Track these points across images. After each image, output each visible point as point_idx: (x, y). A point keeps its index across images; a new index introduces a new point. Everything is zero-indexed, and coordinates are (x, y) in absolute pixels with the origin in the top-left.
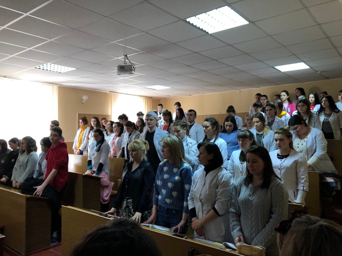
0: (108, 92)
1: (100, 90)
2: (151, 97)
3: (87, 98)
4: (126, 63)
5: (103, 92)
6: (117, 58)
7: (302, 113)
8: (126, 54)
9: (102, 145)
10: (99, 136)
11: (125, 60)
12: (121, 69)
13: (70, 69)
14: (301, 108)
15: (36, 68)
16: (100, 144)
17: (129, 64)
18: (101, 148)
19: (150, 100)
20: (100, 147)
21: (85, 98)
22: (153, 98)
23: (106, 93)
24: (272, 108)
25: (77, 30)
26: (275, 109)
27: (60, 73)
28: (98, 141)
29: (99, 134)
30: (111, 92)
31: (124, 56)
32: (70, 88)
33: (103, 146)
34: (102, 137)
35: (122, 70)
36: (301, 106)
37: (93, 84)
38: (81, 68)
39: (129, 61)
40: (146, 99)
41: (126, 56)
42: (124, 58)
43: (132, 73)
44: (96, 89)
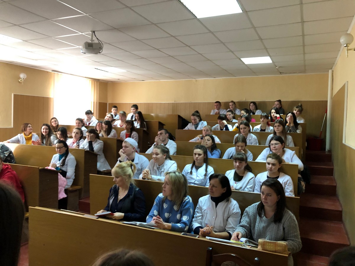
0: (51, 71)
1: (43, 68)
2: (99, 80)
3: (26, 77)
4: (94, 41)
5: (45, 70)
6: (83, 34)
7: (278, 133)
8: (94, 30)
9: (67, 159)
10: (64, 147)
11: (92, 37)
14: (277, 129)
16: (63, 158)
17: (96, 41)
18: (66, 163)
19: (97, 83)
20: (64, 161)
21: (22, 76)
22: (100, 81)
23: (48, 72)
24: (245, 127)
26: (249, 127)
28: (61, 154)
29: (63, 146)
30: (54, 71)
31: (92, 31)
34: (66, 149)
35: (89, 48)
36: (277, 126)
37: (35, 60)
38: (29, 40)
39: (97, 38)
40: (93, 82)
41: (94, 32)
42: (91, 34)
43: (100, 53)
44: (36, 66)
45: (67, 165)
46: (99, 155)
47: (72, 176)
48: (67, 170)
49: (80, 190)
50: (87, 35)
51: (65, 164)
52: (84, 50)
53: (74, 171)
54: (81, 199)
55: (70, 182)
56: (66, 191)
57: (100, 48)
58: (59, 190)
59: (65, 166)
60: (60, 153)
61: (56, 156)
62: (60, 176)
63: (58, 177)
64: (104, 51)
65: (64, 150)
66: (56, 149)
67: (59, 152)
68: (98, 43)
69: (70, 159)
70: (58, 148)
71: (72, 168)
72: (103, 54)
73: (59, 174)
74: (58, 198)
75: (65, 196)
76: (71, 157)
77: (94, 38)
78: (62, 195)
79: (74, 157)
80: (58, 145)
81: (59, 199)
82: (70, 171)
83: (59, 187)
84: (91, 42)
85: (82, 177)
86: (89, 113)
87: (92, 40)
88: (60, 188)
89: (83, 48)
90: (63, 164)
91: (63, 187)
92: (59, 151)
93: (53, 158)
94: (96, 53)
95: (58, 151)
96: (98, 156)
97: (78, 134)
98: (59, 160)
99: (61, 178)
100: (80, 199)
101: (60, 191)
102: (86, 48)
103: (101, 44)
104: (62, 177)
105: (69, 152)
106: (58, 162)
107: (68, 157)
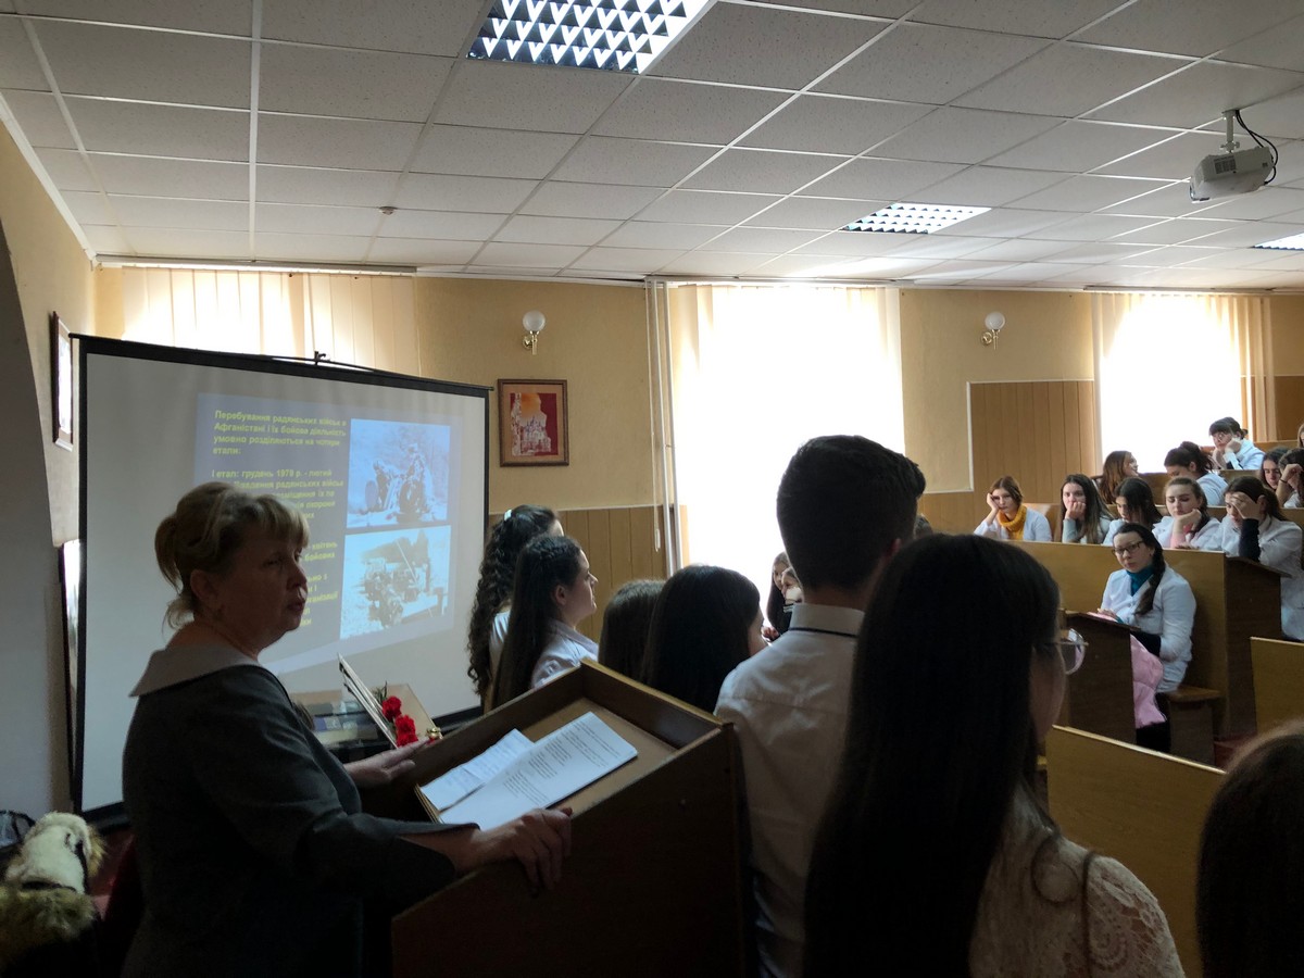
0: (1082, 290)
1: (1050, 285)
2: (1270, 289)
3: (1003, 324)
4: (1238, 145)
5: (1064, 290)
6: (1194, 130)
8: (1235, 107)
9: (1159, 589)
11: (1230, 131)
12: (1218, 171)
13: (967, 213)
15: (847, 229)
16: (1146, 586)
17: (1248, 144)
18: (1157, 602)
19: (1262, 302)
20: (1148, 597)
21: (993, 321)
22: (1275, 293)
23: (1071, 295)
25: (1064, 40)
27: (925, 237)
29: (1142, 542)
30: (1088, 287)
31: (1226, 113)
32: (938, 291)
33: (1164, 592)
35: (1221, 174)
37: (1032, 262)
38: (1013, 201)
39: (1251, 133)
40: (1246, 301)
41: (1237, 113)
42: (1226, 124)
43: (1266, 183)
44: (1034, 282)
45: (1161, 610)
46: (1289, 576)
47: (1180, 651)
48: (1162, 628)
49: (1215, 705)
50: (1208, 132)
51: (1154, 608)
52: (1202, 188)
53: (1188, 632)
54: (1224, 740)
55: (1176, 674)
56: (1162, 701)
57: (1265, 165)
58: (1136, 694)
59: (1155, 614)
60: (1131, 565)
61: (1119, 579)
62: (1138, 648)
63: (1130, 651)
64: (1283, 174)
65: (1144, 556)
66: (1117, 554)
67: (1126, 562)
68: (1257, 148)
69: (1171, 588)
70: (1121, 550)
71: (1180, 622)
72: (1279, 187)
73: (1132, 637)
74: (1134, 722)
75: (1159, 718)
76: (1173, 581)
77: (1240, 135)
78: (1148, 714)
79: (1185, 582)
80: (1121, 540)
81: (1137, 726)
82: (1176, 635)
83: (1134, 683)
84: (1227, 152)
85: (1221, 659)
86: (1225, 428)
87: (1230, 144)
88: (1138, 687)
89: (1199, 182)
90: (1146, 606)
91: (1151, 686)
92: (1129, 558)
93: (1109, 584)
94: (1252, 188)
95: (1123, 560)
96: (1283, 580)
97: (1187, 500)
98: (1133, 594)
99: (1139, 651)
100: (1216, 739)
101: (1141, 698)
102: (1209, 179)
103: (1268, 148)
104: (1145, 650)
105: (1167, 565)
106: (1130, 599)
107: (1162, 581)
